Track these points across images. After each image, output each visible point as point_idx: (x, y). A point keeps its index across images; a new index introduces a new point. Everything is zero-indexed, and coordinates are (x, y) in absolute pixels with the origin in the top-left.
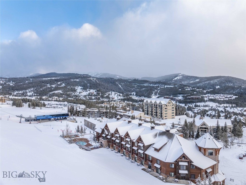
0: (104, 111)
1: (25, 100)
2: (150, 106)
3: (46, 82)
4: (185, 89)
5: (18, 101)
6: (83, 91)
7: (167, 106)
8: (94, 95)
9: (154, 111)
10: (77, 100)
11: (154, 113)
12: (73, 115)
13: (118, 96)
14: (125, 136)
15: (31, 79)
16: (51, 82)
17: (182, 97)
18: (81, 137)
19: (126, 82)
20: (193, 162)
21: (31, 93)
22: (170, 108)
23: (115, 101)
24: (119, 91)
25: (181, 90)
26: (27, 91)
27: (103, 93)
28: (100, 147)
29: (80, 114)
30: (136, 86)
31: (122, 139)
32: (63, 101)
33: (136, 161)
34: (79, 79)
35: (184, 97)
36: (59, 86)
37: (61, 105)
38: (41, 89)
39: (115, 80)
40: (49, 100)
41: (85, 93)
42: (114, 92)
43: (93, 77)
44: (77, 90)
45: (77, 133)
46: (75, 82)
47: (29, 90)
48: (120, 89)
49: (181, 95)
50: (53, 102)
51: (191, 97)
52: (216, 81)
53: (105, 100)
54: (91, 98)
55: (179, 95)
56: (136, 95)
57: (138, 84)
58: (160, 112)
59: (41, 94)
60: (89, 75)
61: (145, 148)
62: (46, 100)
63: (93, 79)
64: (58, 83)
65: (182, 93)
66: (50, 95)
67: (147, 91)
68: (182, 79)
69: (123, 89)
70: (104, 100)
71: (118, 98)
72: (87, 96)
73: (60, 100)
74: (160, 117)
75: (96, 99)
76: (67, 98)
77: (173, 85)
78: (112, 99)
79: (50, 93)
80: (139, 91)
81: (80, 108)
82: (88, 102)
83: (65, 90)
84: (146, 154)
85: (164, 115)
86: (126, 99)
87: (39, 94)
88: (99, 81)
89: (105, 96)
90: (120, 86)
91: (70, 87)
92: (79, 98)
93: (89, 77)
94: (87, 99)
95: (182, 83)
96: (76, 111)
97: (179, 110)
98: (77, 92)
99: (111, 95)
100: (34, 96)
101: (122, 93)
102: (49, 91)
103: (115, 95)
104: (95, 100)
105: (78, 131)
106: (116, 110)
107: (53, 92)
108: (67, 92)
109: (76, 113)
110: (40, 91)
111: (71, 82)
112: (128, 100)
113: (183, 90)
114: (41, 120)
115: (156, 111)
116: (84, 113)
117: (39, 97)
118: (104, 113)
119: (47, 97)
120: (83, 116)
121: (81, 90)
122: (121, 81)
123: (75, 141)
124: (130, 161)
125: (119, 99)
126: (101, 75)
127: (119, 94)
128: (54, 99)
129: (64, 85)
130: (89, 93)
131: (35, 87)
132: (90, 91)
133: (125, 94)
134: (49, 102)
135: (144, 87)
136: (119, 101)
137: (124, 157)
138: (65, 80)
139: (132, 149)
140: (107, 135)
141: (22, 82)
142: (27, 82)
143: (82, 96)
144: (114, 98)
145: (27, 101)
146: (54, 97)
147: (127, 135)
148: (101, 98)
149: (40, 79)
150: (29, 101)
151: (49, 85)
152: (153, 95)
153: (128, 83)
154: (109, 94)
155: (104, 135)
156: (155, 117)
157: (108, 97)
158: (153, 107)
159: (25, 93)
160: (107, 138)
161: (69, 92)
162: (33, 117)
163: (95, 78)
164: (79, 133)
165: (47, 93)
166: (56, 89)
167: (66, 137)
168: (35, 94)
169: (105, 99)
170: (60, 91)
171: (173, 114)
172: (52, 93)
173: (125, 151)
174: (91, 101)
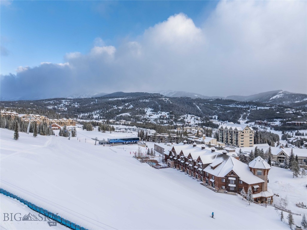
0: (175, 137)
1: (94, 123)
2: (225, 132)
3: (113, 103)
4: (285, 112)
5: (88, 125)
6: (153, 113)
7: (243, 133)
8: (166, 119)
9: (229, 138)
10: (146, 124)
11: (229, 141)
12: (143, 140)
13: (195, 120)
14: (188, 157)
15: (96, 100)
16: (118, 103)
17: (280, 122)
18: (151, 159)
19: (206, 103)
20: (240, 178)
21: (96, 116)
22: (247, 135)
23: (190, 126)
24: (197, 114)
25: (279, 112)
26: (93, 113)
27: (177, 116)
28: (167, 167)
29: (150, 139)
30: (219, 108)
31: (186, 160)
32: (132, 125)
33: (196, 178)
34: (150, 99)
35: (282, 122)
36: (127, 108)
37: (130, 129)
38: (107, 111)
39: (192, 99)
40: (117, 124)
41: (155, 116)
42: (190, 115)
43: (166, 97)
44: (146, 112)
45: (147, 156)
46: (145, 102)
47: (95, 112)
48: (198, 111)
49: (279, 120)
50: (121, 126)
51: (292, 122)
53: (179, 125)
54: (163, 122)
55: (276, 120)
56: (218, 118)
57: (221, 105)
58: (235, 139)
59: (108, 116)
60: (161, 94)
61: (203, 166)
62: (113, 124)
63: (165, 100)
64: (126, 104)
65: (279, 116)
66: (117, 118)
67: (233, 113)
68: (284, 98)
69: (202, 111)
70: (177, 124)
71: (195, 122)
72: (158, 119)
73: (128, 124)
74: (235, 145)
75: (169, 123)
76: (136, 122)
77: (269, 106)
78: (187, 124)
79: (117, 116)
80: (223, 114)
81: (150, 133)
82: (159, 126)
83: (133, 112)
84: (204, 172)
85: (240, 143)
86: (205, 123)
87: (105, 116)
88: (172, 102)
89: (179, 120)
90: (198, 108)
91: (139, 109)
92: (149, 122)
93: (160, 97)
94: (158, 123)
95: (283, 103)
96: (146, 136)
97: (261, 138)
98: (147, 115)
99: (187, 118)
100: (101, 119)
101: (201, 116)
102: (115, 114)
103: (191, 118)
104: (167, 125)
105: (148, 154)
106: (187, 136)
107: (121, 115)
108: (135, 115)
109: (146, 138)
110: (106, 113)
111: (140, 103)
112: (208, 125)
113: (281, 112)
114: (113, 143)
115: (232, 138)
116: (154, 138)
117: (106, 120)
118: (174, 139)
119: (114, 120)
120: (153, 141)
121: (151, 112)
122: (199, 101)
123: (146, 161)
124: (192, 178)
125: (196, 124)
126: (175, 93)
127: (196, 117)
128: (121, 123)
129: (131, 106)
130: (160, 117)
131: (101, 109)
132: (161, 113)
133: (204, 118)
134: (117, 126)
135: (230, 109)
136: (196, 126)
137: (187, 175)
138: (133, 100)
139: (193, 168)
140: (174, 157)
141: (87, 104)
142: (92, 103)
143: (152, 120)
144: (190, 122)
145: (96, 124)
146: (121, 121)
147: (190, 156)
148: (174, 122)
149: (105, 100)
150: (97, 124)
151: (115, 106)
152: (240, 118)
153: (209, 103)
154: (184, 118)
155: (171, 157)
156: (230, 145)
157: (182, 121)
158: (229, 134)
159: (91, 116)
160: (174, 160)
161: (138, 114)
162: (106, 140)
163: (167, 97)
164: (149, 155)
165: (114, 116)
166: (124, 111)
167: (138, 158)
168: (102, 117)
169: (179, 123)
170: (128, 114)
171: (251, 142)
172: (119, 115)
173: (188, 170)
174: (162, 125)
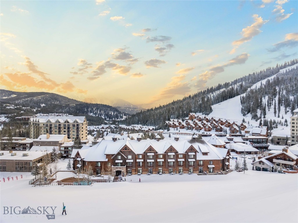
4: (6, 107)
7: (83, 125)
14: (166, 152)
17: (5, 118)
35: (9, 117)
49: (3, 115)
51: (22, 117)
52: (40, 97)
58: (74, 133)
85: (81, 136)
139: (178, 162)
147: (170, 149)
171: (86, 134)
